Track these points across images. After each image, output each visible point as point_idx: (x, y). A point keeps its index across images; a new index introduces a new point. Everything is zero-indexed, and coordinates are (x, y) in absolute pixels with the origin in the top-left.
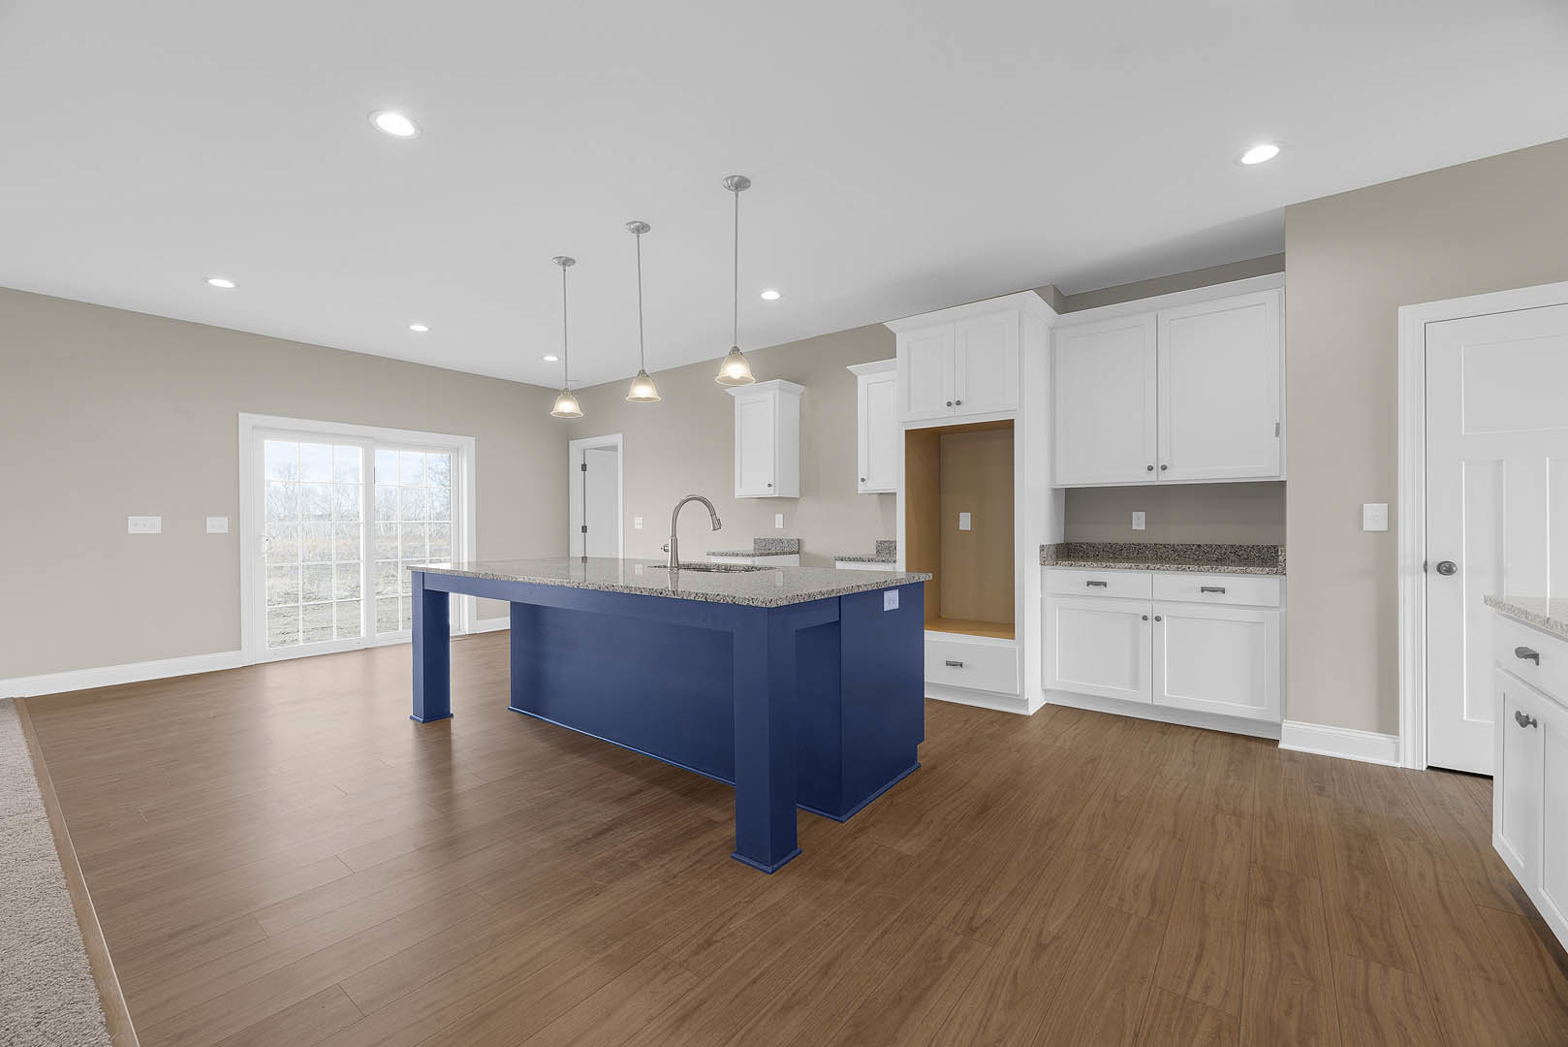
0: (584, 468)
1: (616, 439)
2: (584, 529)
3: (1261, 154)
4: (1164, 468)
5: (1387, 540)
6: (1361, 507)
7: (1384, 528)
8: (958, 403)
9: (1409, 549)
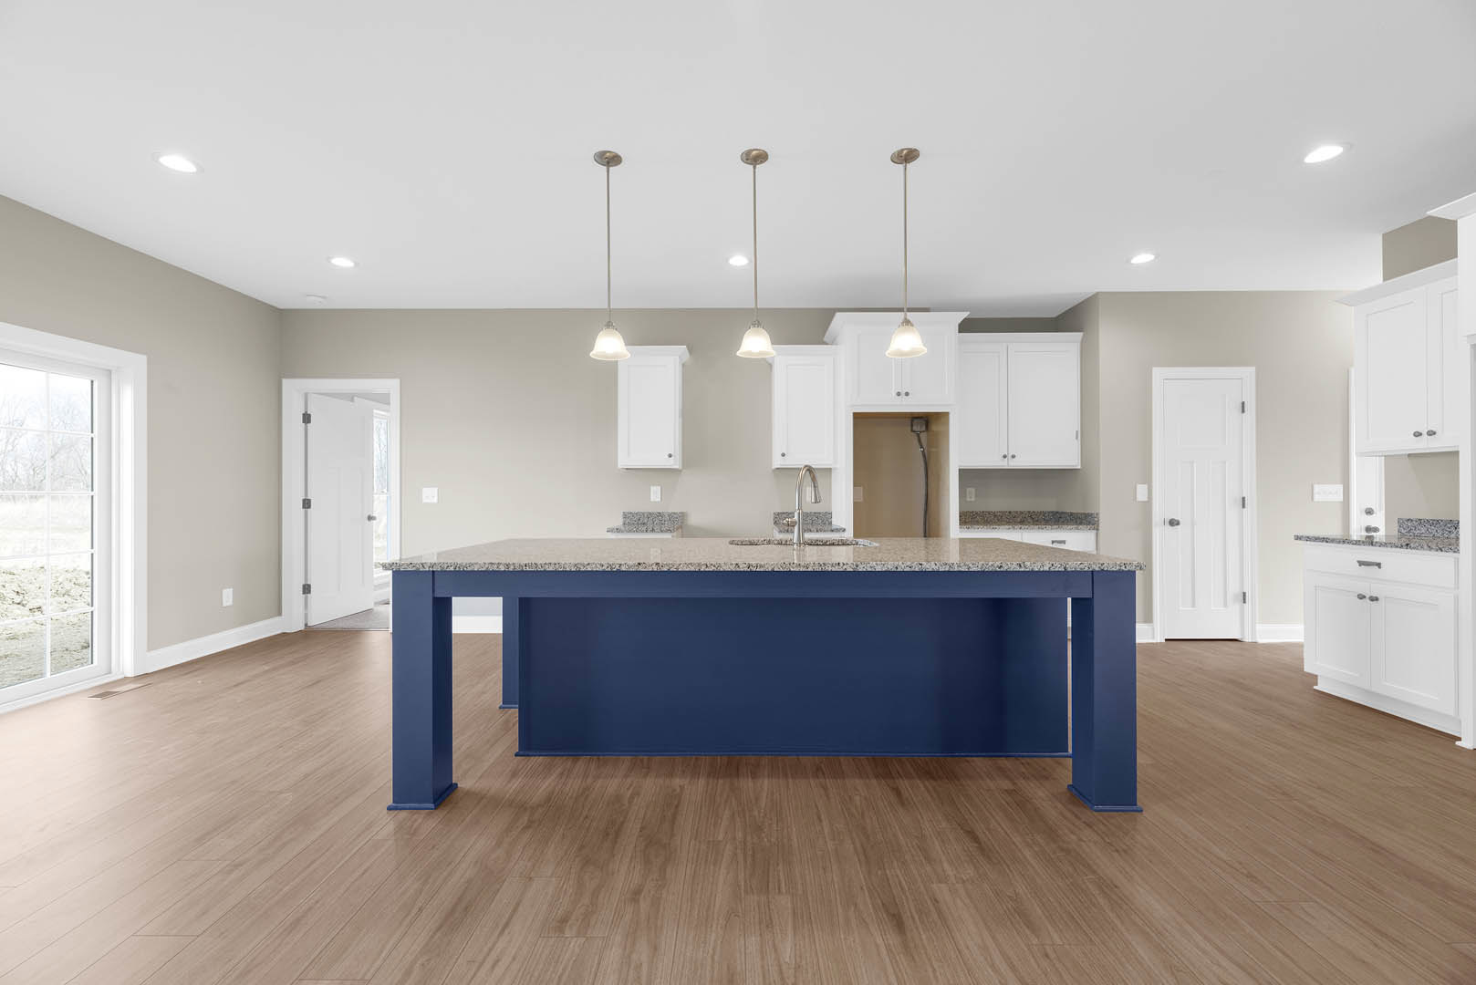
0: (307, 418)
1: (391, 386)
2: (307, 504)
3: (1143, 258)
4: (1013, 457)
5: (1147, 505)
6: (1136, 488)
7: (1146, 499)
8: (907, 394)
9: (1159, 513)
